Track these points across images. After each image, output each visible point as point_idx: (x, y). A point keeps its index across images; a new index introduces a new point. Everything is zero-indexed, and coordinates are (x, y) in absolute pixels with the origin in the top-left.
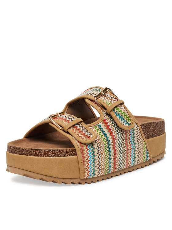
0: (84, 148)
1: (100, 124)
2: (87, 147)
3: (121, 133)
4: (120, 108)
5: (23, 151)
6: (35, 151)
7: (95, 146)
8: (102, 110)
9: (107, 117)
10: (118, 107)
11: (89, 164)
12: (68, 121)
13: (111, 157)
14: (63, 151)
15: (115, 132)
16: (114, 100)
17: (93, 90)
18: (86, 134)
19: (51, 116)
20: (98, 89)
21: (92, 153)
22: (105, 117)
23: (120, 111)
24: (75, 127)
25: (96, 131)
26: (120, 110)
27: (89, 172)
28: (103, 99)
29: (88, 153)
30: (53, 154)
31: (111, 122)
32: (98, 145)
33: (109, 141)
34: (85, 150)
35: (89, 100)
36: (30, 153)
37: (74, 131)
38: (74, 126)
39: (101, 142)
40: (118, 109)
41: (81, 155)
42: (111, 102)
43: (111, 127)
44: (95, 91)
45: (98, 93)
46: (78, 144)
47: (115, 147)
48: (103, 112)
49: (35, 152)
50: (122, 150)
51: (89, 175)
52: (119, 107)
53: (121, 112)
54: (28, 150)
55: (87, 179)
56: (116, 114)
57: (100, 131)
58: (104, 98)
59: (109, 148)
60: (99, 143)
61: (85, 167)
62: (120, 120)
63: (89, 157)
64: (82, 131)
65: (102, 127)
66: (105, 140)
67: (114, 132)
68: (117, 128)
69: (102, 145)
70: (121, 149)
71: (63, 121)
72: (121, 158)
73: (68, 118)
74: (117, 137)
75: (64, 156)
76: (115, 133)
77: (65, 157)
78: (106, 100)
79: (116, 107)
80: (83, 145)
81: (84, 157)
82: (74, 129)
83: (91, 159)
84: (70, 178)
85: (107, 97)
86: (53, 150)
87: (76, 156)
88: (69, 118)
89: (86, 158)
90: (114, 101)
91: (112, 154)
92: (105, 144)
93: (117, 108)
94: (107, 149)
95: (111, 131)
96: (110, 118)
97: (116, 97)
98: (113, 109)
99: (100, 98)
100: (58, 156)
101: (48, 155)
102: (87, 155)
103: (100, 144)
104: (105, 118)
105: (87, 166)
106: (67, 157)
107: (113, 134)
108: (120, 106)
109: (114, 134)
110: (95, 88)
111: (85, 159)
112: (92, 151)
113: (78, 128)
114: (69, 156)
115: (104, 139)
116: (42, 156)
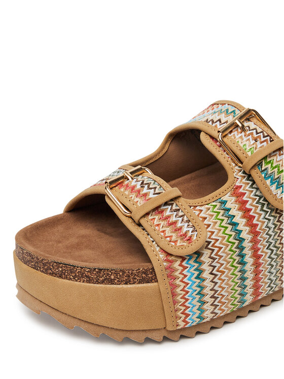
0: (176, 265)
1: (224, 198)
2: (182, 262)
3: (275, 217)
4: (275, 160)
5: (37, 263)
6: (61, 267)
7: (205, 258)
8: (234, 163)
9: (244, 180)
10: (270, 157)
11: (187, 300)
12: (145, 195)
13: (246, 275)
14: (124, 272)
15: (260, 215)
16: (263, 139)
17: (221, 112)
18: (185, 229)
19: (108, 181)
20: (231, 109)
21: (195, 275)
22: (239, 180)
23: (276, 167)
24: (159, 213)
25: (212, 215)
26: (274, 165)
27: (187, 315)
28: (237, 137)
29: (185, 276)
30: (101, 279)
31: (252, 191)
32: (212, 253)
33: (241, 240)
34: (177, 270)
35: (208, 137)
36: (51, 269)
37: (156, 222)
38: (157, 209)
39: (221, 246)
40: (270, 162)
41: (167, 281)
42: (254, 146)
43: (251, 205)
44: (223, 115)
45: (230, 119)
46: (162, 256)
47: (259, 249)
48: (237, 167)
49: (60, 269)
50: (276, 254)
51: (187, 323)
52: (272, 158)
53: (276, 170)
54: (47, 263)
55: (184, 329)
56: (263, 175)
57: (223, 215)
58: (240, 135)
59: (242, 256)
60: (216, 249)
61: (178, 306)
62: (273, 188)
63: (188, 284)
64: (175, 223)
65: (228, 206)
66: (231, 239)
67: (257, 216)
68: (265, 206)
69: (224, 252)
70: (274, 252)
71: (133, 196)
72: (272, 270)
73: (146, 186)
74: (263, 227)
75: (126, 284)
76: (260, 219)
77: (129, 286)
78: (245, 139)
79: (265, 158)
80: (173, 258)
81: (174, 286)
82: (157, 217)
83: (193, 287)
84: (143, 331)
85: (248, 132)
86: (101, 270)
87: (156, 284)
88: (149, 188)
89: (181, 288)
90: (261, 142)
91: (249, 267)
92: (231, 250)
93: (268, 160)
94: (237, 258)
95: (251, 213)
96: (251, 183)
97: (270, 132)
98: (259, 164)
99: (232, 134)
100: (112, 282)
101: (90, 281)
102: (181, 281)
103: (218, 251)
104: (238, 184)
105: (183, 305)
106: (134, 285)
107: (255, 222)
108: (275, 155)
109: (258, 220)
110: (227, 105)
111: (178, 290)
112: (196, 270)
113: (168, 213)
114: (139, 283)
115: (231, 235)
116: (76, 281)
